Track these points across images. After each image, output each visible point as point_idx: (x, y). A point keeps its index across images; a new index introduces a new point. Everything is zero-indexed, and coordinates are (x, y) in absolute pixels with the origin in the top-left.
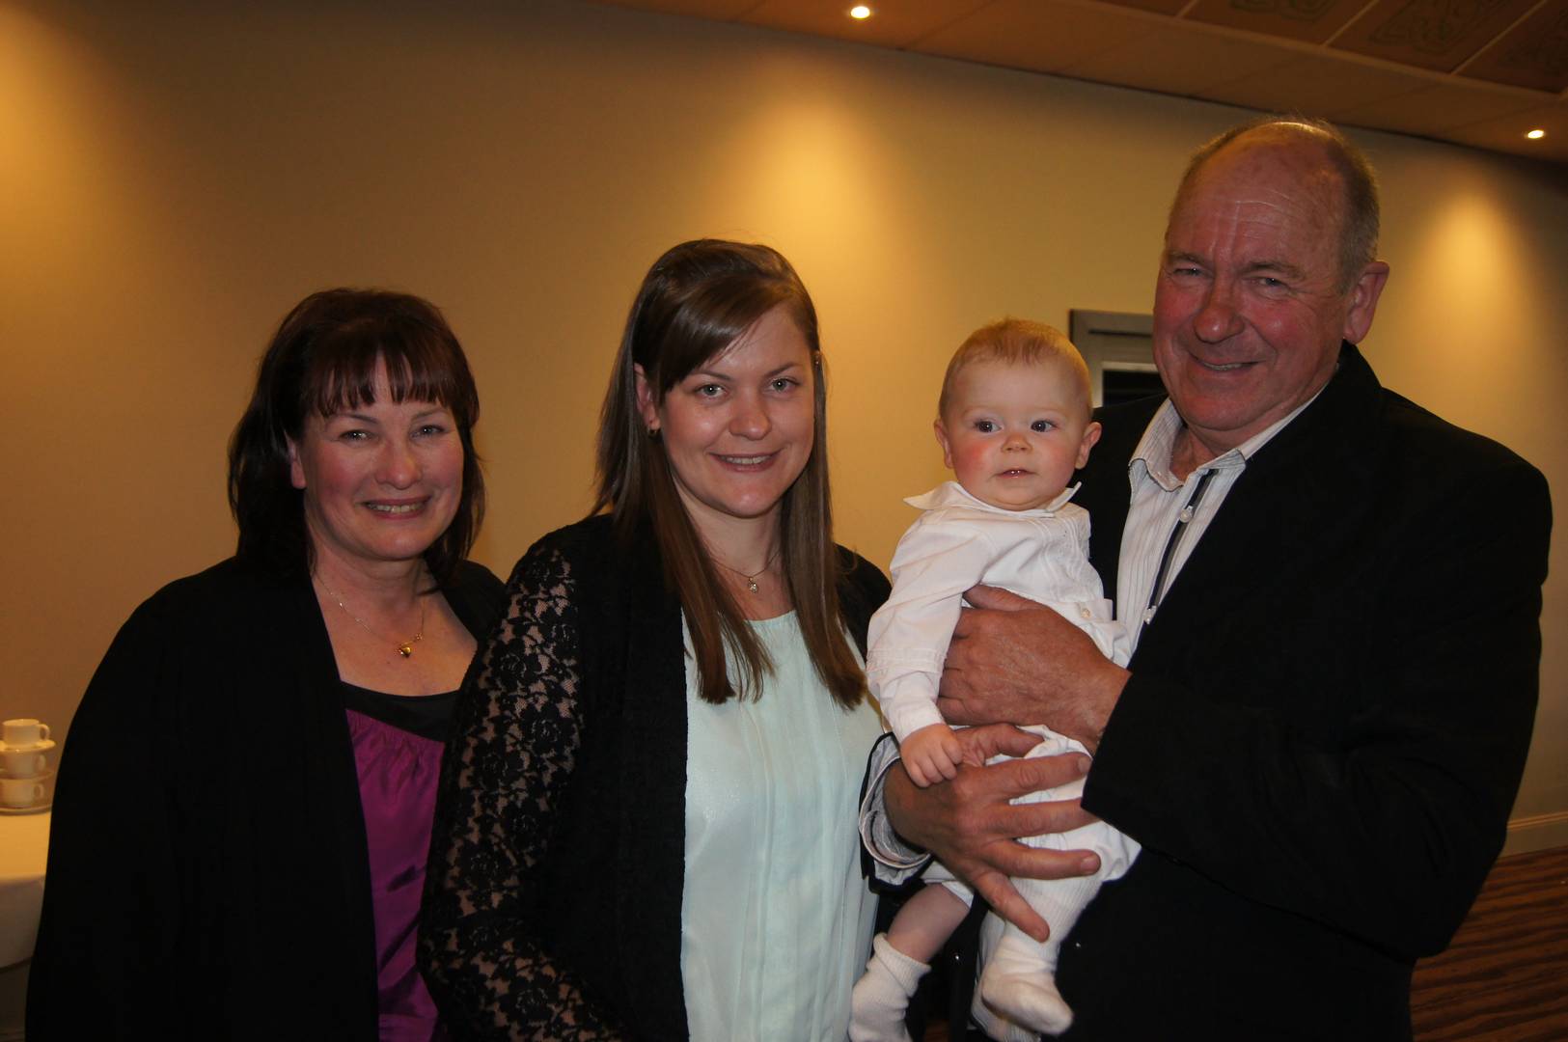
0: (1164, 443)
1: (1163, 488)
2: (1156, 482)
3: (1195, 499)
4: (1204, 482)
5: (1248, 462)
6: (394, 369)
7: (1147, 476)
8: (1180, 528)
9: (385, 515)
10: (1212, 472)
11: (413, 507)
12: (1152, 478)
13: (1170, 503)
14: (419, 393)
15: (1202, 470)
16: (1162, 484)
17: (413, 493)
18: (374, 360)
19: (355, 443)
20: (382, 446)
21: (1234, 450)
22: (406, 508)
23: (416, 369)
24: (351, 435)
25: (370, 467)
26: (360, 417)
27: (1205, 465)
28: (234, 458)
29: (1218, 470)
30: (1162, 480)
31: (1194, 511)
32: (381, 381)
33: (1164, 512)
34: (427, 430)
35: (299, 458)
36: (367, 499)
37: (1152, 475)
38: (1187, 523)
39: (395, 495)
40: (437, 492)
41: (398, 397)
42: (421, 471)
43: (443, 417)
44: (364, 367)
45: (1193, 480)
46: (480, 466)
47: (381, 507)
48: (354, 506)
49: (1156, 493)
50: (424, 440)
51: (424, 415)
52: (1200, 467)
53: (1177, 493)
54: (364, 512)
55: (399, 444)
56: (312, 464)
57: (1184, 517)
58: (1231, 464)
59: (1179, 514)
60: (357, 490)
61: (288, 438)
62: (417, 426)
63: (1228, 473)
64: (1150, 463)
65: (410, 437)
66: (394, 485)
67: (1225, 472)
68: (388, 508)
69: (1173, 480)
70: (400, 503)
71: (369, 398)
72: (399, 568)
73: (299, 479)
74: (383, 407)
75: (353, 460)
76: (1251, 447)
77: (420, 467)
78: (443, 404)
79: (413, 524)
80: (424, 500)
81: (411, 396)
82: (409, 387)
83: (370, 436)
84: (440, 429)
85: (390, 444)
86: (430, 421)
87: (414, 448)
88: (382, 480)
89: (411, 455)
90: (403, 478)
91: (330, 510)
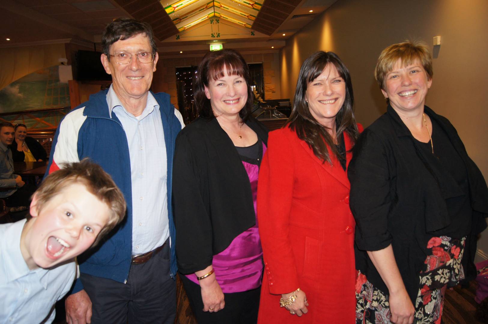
6: (228, 67)
9: (229, 104)
14: (234, 73)
17: (236, 97)
18: (223, 66)
19: (221, 86)
20: (227, 87)
22: (234, 102)
23: (234, 67)
24: (219, 85)
25: (225, 92)
26: (221, 80)
32: (225, 70)
34: (238, 82)
35: (208, 91)
36: (224, 100)
39: (231, 98)
40: (242, 97)
41: (230, 74)
43: (241, 79)
44: (221, 68)
47: (228, 102)
48: (221, 102)
50: (237, 84)
51: (236, 79)
54: (223, 102)
55: (231, 86)
56: (211, 93)
60: (222, 98)
61: (205, 87)
62: (235, 81)
65: (234, 84)
66: (230, 96)
68: (230, 102)
70: (233, 100)
71: (222, 75)
73: (209, 97)
74: (226, 77)
75: (220, 91)
77: (236, 91)
78: (241, 76)
79: (236, 105)
80: (239, 99)
81: (232, 74)
82: (232, 72)
83: (224, 84)
84: (241, 82)
85: (229, 86)
86: (238, 80)
87: (235, 87)
88: (228, 95)
89: (234, 89)
90: (232, 94)
91: (216, 104)
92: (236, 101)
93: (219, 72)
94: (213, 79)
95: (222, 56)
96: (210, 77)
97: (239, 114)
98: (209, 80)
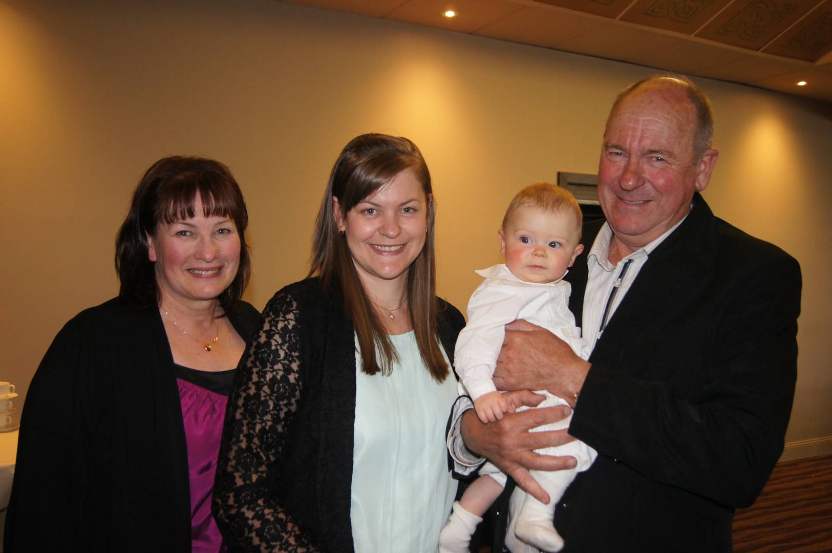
0: (605, 246)
1: (605, 269)
2: (602, 267)
3: (622, 275)
4: (626, 266)
5: (649, 256)
6: (205, 199)
7: (597, 262)
8: (615, 290)
9: (199, 276)
10: (630, 261)
11: (214, 272)
12: (600, 265)
13: (609, 278)
14: (218, 212)
15: (625, 260)
16: (604, 267)
17: (215, 264)
18: (194, 195)
19: (184, 238)
20: (198, 239)
21: (641, 249)
22: (210, 273)
23: (217, 200)
24: (182, 233)
25: (192, 251)
26: (186, 224)
27: (626, 257)
28: (118, 245)
29: (633, 260)
30: (606, 266)
31: (621, 281)
32: (198, 204)
33: (606, 281)
34: (222, 231)
35: (153, 245)
36: (189, 267)
37: (601, 263)
38: (618, 288)
39: (204, 265)
40: (226, 264)
41: (207, 214)
42: (218, 253)
43: (230, 225)
44: (189, 197)
45: (620, 265)
46: (248, 251)
47: (196, 272)
48: (183, 271)
49: (601, 272)
50: (220, 237)
51: (221, 223)
52: (625, 258)
53: (613, 272)
54: (186, 273)
55: (207, 238)
56: (160, 249)
57: (617, 285)
58: (639, 257)
59: (614, 283)
60: (184, 262)
61: (147, 235)
62: (217, 229)
63: (639, 261)
64: (599, 257)
65: (213, 235)
66: (204, 260)
67: (637, 261)
68: (200, 272)
69: (610, 265)
70: (207, 270)
71: (191, 213)
72: (205, 304)
73: (153, 256)
74: (199, 219)
75: (182, 247)
76: (650, 248)
77: (218, 251)
78: (231, 218)
79: (215, 280)
80: (220, 269)
81: (214, 213)
82: (213, 209)
83: (192, 234)
84: (228, 231)
85: (202, 239)
86: (223, 227)
87: (215, 241)
88: (198, 257)
89: (213, 244)
90: (209, 256)
91: (170, 273)
93: (182, 207)
95: (192, 173)
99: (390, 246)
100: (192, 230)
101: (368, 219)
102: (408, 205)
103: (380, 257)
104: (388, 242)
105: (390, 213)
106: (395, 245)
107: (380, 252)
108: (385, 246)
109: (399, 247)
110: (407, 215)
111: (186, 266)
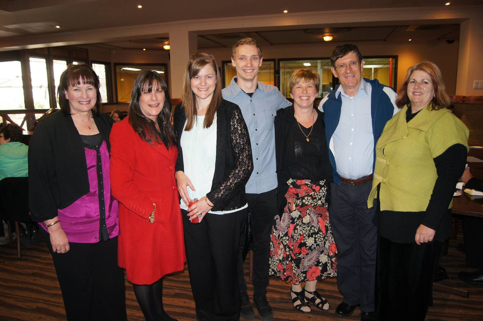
6: (83, 78)
9: (82, 104)
14: (87, 83)
17: (88, 100)
18: (80, 77)
19: (77, 91)
20: (81, 92)
22: (86, 103)
23: (87, 79)
24: (76, 90)
25: (79, 96)
26: (77, 87)
32: (81, 80)
34: (90, 89)
35: (67, 94)
39: (84, 100)
40: (92, 100)
41: (84, 83)
42: (88, 96)
43: (92, 87)
44: (78, 78)
48: (76, 102)
50: (89, 91)
51: (89, 87)
54: (78, 102)
55: (84, 91)
56: (69, 95)
61: (65, 90)
65: (86, 90)
68: (83, 103)
70: (85, 102)
71: (79, 83)
72: (86, 113)
73: (67, 98)
74: (82, 85)
75: (76, 94)
78: (92, 85)
79: (88, 105)
80: (90, 101)
81: (86, 83)
82: (86, 82)
83: (79, 90)
84: (92, 89)
85: (83, 91)
86: (90, 88)
87: (87, 92)
88: (81, 97)
89: (86, 93)
90: (85, 97)
91: (73, 103)
92: (87, 102)
93: (76, 81)
94: (71, 85)
95: (79, 70)
96: (69, 84)
97: (90, 111)
98: (68, 86)
99: (203, 89)
100: (79, 89)
101: (196, 80)
102: (209, 76)
103: (201, 92)
104: (203, 87)
105: (203, 78)
106: (205, 88)
107: (201, 91)
108: (202, 88)
109: (206, 89)
110: (209, 79)
111: (78, 101)
